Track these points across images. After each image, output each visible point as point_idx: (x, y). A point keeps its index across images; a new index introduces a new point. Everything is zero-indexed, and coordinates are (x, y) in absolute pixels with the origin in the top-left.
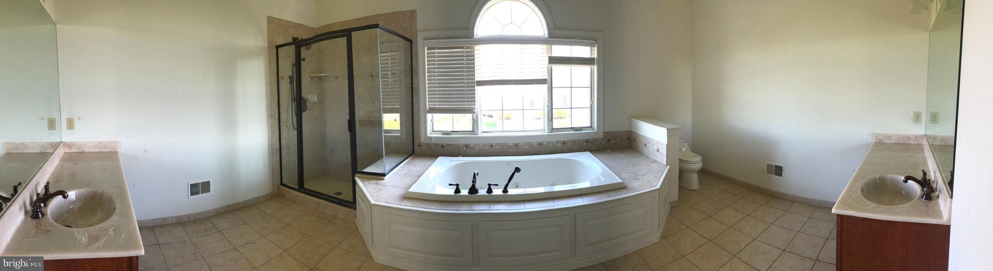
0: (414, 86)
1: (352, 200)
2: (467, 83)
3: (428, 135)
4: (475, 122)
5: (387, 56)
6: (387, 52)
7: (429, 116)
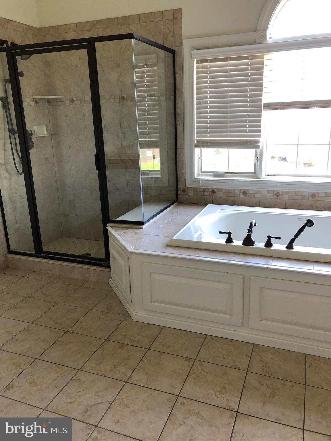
0: (178, 111)
1: (103, 257)
2: (251, 106)
3: (195, 177)
4: (258, 160)
5: (143, 72)
6: (142, 67)
7: (197, 151)
